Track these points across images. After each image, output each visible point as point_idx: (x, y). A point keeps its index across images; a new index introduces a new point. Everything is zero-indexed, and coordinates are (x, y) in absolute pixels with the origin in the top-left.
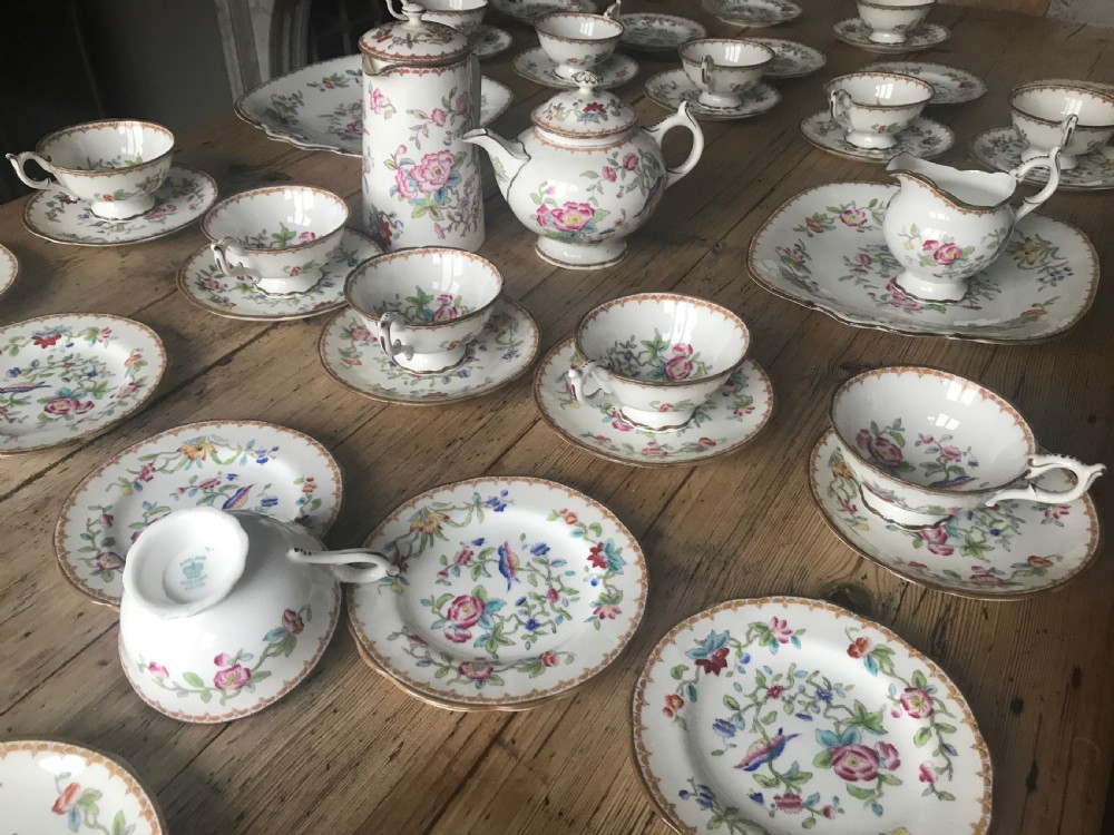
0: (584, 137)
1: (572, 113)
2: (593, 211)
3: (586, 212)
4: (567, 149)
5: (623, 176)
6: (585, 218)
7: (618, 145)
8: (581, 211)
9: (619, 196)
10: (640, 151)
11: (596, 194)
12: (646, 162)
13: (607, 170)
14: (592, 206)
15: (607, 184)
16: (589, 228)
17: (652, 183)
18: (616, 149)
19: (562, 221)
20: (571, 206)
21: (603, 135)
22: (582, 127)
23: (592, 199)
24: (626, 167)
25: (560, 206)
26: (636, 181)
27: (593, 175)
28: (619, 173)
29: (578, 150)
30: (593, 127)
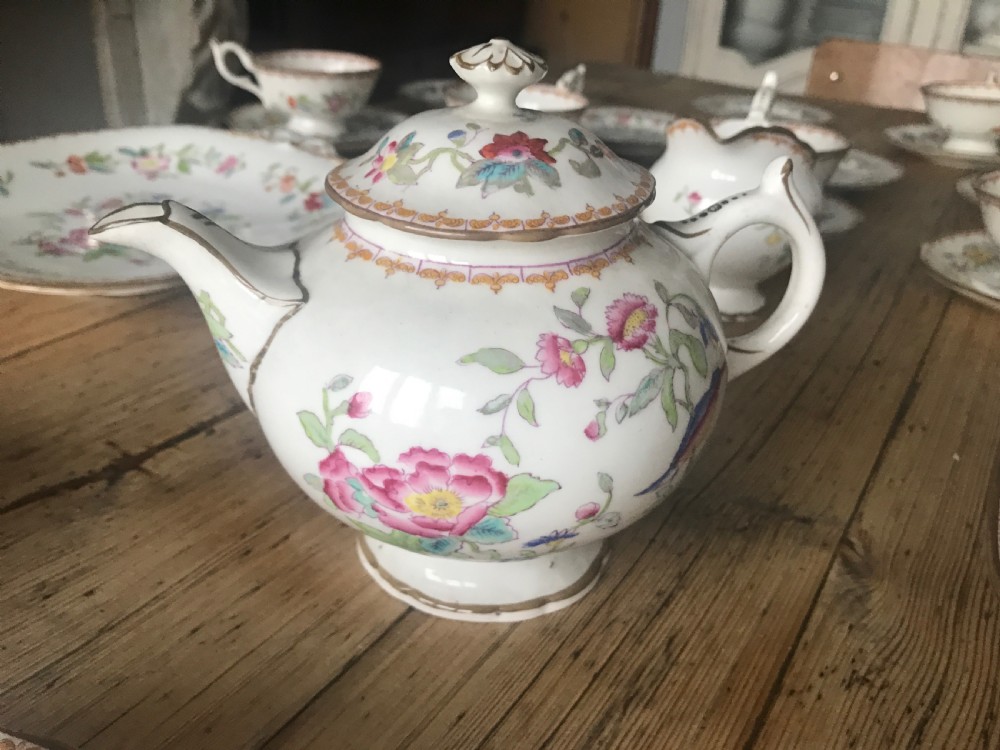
0: (478, 233)
1: (444, 160)
2: (503, 480)
3: (477, 483)
4: (425, 273)
5: (608, 370)
6: (473, 500)
7: (592, 265)
8: (460, 479)
9: (592, 433)
10: (659, 287)
11: (515, 424)
12: (678, 321)
13: (554, 344)
14: (500, 464)
15: (550, 393)
16: (489, 530)
17: (700, 388)
18: (584, 280)
19: (398, 506)
20: (428, 462)
21: (544, 232)
22: (474, 203)
23: (499, 440)
24: (618, 336)
25: (390, 460)
26: (649, 382)
27: (503, 361)
28: (592, 357)
29: (460, 278)
30: (509, 203)
